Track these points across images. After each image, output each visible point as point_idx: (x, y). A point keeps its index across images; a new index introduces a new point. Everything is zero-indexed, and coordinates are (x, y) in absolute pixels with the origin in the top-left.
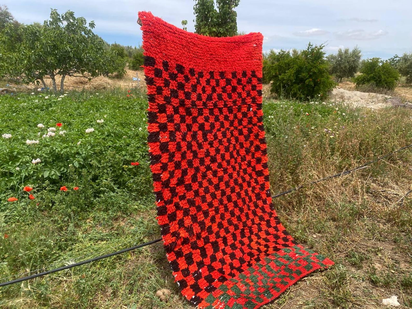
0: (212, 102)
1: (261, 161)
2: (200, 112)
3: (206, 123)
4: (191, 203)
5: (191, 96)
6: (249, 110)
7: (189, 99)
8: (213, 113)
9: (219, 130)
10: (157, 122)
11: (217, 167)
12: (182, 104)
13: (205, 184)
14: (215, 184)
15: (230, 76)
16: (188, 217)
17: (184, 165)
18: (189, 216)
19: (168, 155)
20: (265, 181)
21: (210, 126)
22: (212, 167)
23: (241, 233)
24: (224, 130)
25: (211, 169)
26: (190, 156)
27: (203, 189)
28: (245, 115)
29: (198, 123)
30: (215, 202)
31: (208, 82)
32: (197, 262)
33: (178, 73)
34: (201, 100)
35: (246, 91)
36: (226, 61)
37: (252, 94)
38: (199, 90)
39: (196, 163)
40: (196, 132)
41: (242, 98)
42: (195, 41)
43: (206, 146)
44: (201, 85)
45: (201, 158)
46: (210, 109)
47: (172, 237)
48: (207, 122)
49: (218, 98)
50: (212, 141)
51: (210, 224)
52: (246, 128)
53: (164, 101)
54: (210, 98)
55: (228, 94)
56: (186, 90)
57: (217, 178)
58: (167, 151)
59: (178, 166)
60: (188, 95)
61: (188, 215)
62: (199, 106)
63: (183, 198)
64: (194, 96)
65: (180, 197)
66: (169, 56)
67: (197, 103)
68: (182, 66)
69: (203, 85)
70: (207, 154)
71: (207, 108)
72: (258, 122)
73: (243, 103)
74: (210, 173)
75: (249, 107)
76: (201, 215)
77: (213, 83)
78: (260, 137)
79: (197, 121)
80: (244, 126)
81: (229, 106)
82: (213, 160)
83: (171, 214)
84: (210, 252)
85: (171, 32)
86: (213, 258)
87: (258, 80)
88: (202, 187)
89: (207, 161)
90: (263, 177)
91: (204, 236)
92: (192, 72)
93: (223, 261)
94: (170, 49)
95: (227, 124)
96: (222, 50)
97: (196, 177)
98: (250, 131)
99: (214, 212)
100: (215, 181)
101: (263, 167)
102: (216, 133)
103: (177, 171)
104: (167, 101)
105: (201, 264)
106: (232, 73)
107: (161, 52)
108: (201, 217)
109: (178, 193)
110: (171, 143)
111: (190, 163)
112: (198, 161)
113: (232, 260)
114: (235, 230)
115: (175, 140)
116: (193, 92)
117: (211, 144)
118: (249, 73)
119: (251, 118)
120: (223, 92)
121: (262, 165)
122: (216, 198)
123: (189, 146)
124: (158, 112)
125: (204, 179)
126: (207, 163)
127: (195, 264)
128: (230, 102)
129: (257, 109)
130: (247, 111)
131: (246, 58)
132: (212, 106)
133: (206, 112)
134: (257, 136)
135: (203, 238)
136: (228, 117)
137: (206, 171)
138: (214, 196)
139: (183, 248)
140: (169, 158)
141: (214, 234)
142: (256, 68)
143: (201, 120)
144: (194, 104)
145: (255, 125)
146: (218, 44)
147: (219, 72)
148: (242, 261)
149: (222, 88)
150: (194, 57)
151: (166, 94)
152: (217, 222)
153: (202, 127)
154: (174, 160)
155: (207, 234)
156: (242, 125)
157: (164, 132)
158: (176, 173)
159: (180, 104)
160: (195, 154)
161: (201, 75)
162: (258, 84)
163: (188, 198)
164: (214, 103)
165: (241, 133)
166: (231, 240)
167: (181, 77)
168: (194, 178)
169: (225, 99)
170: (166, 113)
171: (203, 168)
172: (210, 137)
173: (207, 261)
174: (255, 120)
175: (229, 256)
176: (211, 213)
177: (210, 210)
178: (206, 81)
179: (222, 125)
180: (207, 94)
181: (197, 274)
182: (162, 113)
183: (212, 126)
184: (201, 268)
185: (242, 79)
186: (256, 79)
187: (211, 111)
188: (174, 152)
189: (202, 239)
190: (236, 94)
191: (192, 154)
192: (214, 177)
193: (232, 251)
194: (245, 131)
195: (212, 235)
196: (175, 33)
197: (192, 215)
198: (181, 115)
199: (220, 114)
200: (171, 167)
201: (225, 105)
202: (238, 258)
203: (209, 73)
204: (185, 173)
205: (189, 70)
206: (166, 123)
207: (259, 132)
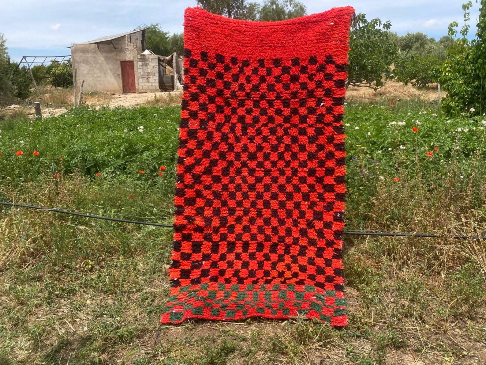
0: (259, 94)
1: (334, 173)
2: (242, 104)
3: (247, 116)
4: (217, 195)
5: (230, 86)
6: (318, 105)
7: (229, 88)
8: (259, 105)
9: (265, 125)
10: (188, 109)
11: (256, 166)
12: (220, 93)
13: (238, 180)
14: (250, 184)
15: (289, 64)
16: (210, 208)
17: (214, 155)
18: (212, 208)
19: (197, 142)
20: (335, 199)
21: (253, 119)
22: (249, 165)
23: (271, 246)
24: (274, 126)
25: (248, 167)
26: (224, 147)
27: (235, 185)
28: (312, 111)
29: (237, 114)
30: (246, 202)
31: (255, 71)
32: (203, 254)
33: (217, 62)
34: (244, 90)
35: (315, 81)
36: (284, 46)
37: (325, 85)
38: (242, 80)
39: (231, 157)
40: (235, 124)
41: (308, 89)
42: (240, 29)
43: (245, 140)
44: (245, 74)
45: (237, 152)
46: (255, 101)
47: (185, 220)
48: (249, 114)
49: (267, 89)
50: (254, 137)
51: (233, 223)
52: (313, 127)
53: (197, 89)
54: (256, 88)
55: (283, 84)
56: (225, 80)
57: (254, 178)
58: (196, 138)
59: (206, 154)
60: (227, 85)
61: (210, 206)
62: (239, 96)
63: (208, 188)
64: (235, 86)
65: (205, 186)
66: (208, 46)
67: (238, 93)
68: (221, 56)
69: (247, 74)
70: (245, 149)
71: (250, 99)
72: (335, 122)
73: (309, 96)
74: (246, 170)
75: (320, 101)
76: (226, 211)
77: (263, 72)
78: (335, 142)
79: (236, 112)
80: (309, 125)
81: (283, 98)
82: (252, 157)
83: (188, 198)
84: (223, 250)
85: (212, 23)
86: (223, 257)
87: (335, 66)
88: (234, 183)
89: (244, 157)
90: (332, 194)
91: (222, 232)
92: (234, 61)
93: (230, 264)
94: (209, 40)
95: (279, 120)
96: (279, 34)
97: (228, 170)
98: (320, 132)
99: (241, 212)
100: (251, 180)
101: (335, 181)
102: (261, 128)
103: (205, 159)
104: (200, 90)
105: (206, 257)
106: (292, 60)
107: (200, 44)
108: (225, 213)
109: (202, 181)
110: (200, 131)
111: (223, 156)
112: (233, 154)
113: (242, 268)
114: (265, 240)
115: (205, 129)
116: (234, 81)
117: (251, 139)
118: (321, 59)
119: (322, 115)
120: (277, 82)
121: (334, 178)
122: (248, 199)
123: (225, 138)
124: (191, 100)
125: (238, 175)
126: (243, 159)
127: (201, 254)
128: (286, 93)
129: (333, 104)
130: (315, 106)
131: (317, 40)
132: (257, 97)
133: (249, 104)
134: (331, 140)
135: (220, 234)
136: (282, 111)
137: (241, 168)
138: (246, 196)
139: (194, 234)
140: (197, 145)
141: (235, 235)
142: (334, 52)
143: (241, 111)
144: (234, 94)
145: (328, 125)
146: (273, 28)
147: (273, 60)
148: (252, 274)
149: (275, 78)
150: (238, 45)
151: (201, 83)
152: (243, 225)
153: (241, 119)
154: (202, 148)
155: (226, 232)
156: (306, 122)
157: (195, 120)
158: (204, 162)
159: (217, 93)
160: (231, 148)
161: (246, 64)
162: (336, 72)
163: (213, 189)
164: (261, 94)
165: (303, 132)
166: (254, 249)
167: (220, 67)
168: (225, 172)
169: (278, 89)
170: (198, 101)
171: (237, 164)
172: (251, 131)
173: (215, 257)
174: (329, 118)
175: (242, 263)
176: (239, 213)
177: (238, 209)
178: (252, 70)
179: (271, 119)
180: (253, 84)
181: (198, 263)
182: (194, 101)
183: (256, 120)
184: (205, 260)
185: (309, 66)
186: (334, 66)
187: (256, 103)
188: (203, 141)
189: (218, 234)
190: (297, 85)
191: (227, 147)
192: (249, 176)
193: (248, 259)
194: (311, 132)
195: (232, 235)
196: (217, 24)
197: (215, 208)
198: (217, 105)
199: (269, 107)
200: (198, 154)
201: (278, 98)
202: (250, 269)
203: (258, 61)
204: (214, 163)
205: (230, 59)
206: (197, 111)
207: (335, 134)
